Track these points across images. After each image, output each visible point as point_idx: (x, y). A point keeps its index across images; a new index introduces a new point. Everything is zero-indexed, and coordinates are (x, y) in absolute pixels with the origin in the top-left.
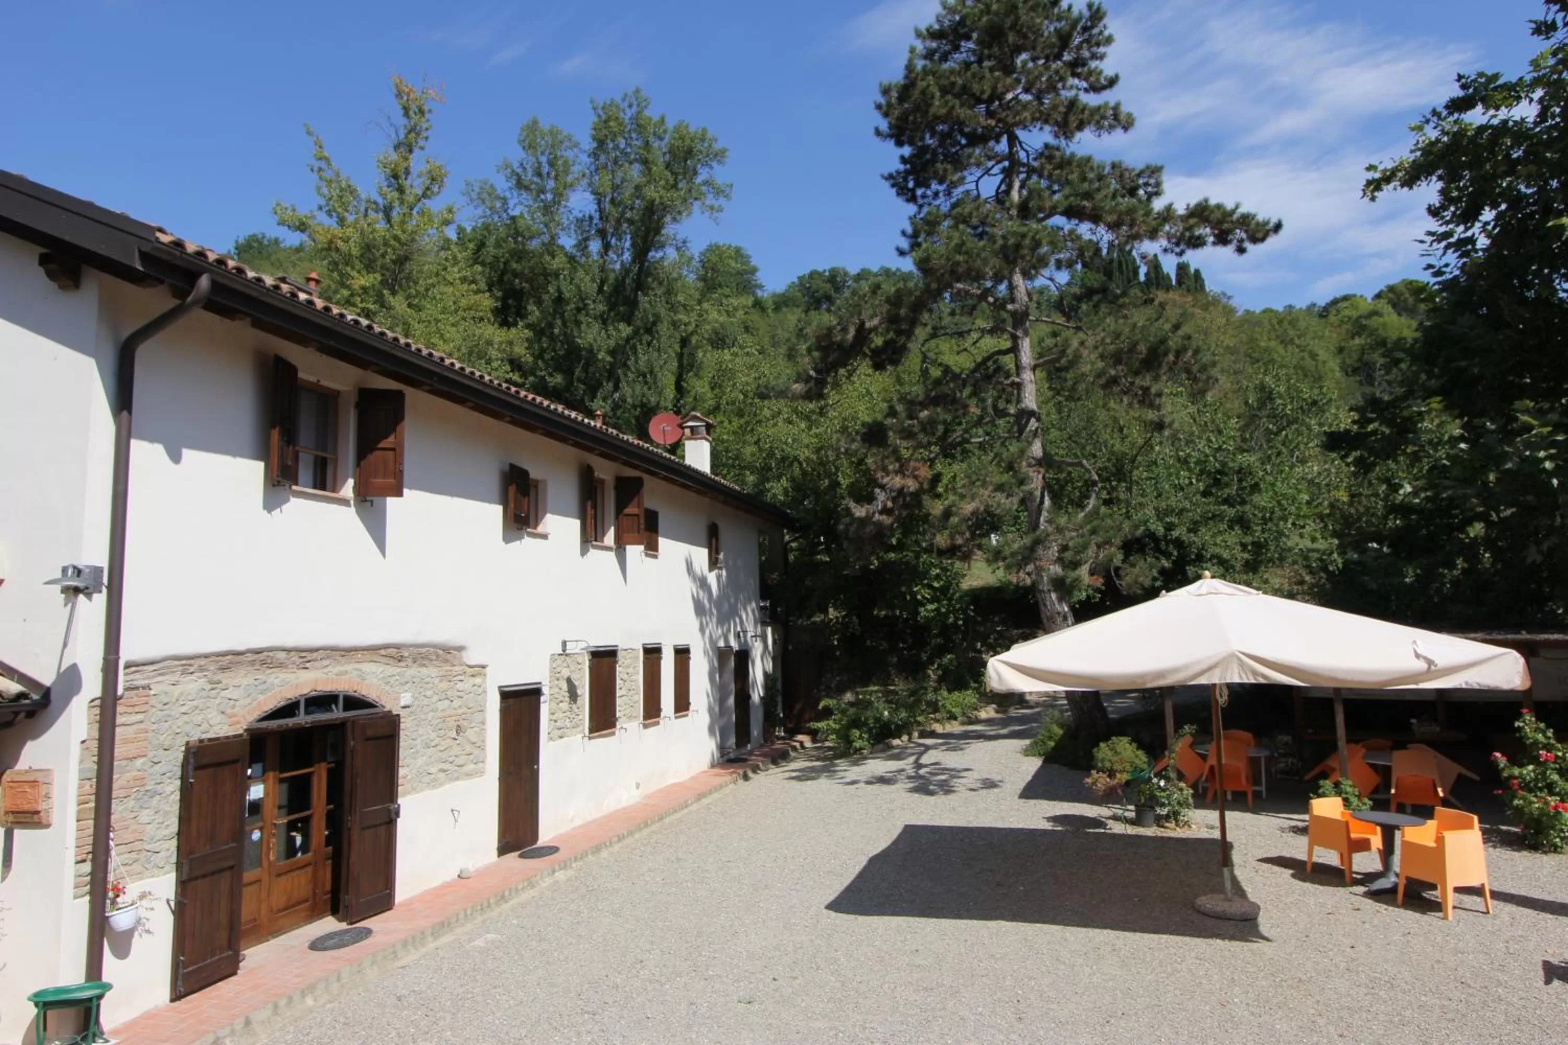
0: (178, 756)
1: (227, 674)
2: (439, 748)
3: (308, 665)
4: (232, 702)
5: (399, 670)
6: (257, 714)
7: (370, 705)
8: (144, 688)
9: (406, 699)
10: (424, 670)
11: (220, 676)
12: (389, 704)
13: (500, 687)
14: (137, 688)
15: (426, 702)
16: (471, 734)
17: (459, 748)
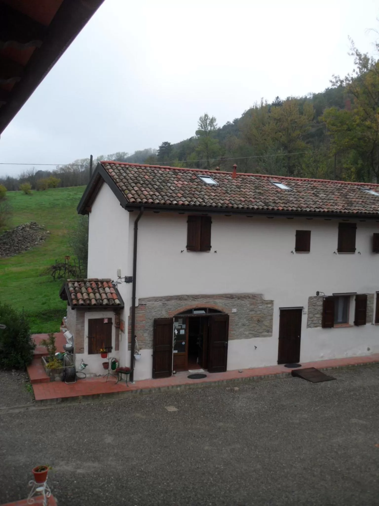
0: (152, 321)
1: (169, 302)
2: (250, 326)
3: (195, 300)
4: (169, 309)
5: (231, 302)
6: (177, 313)
7: (219, 312)
8: (145, 305)
9: (234, 310)
10: (243, 302)
11: (166, 302)
12: (226, 311)
13: (280, 308)
14: (143, 305)
15: (244, 312)
16: (266, 323)
17: (260, 327)
